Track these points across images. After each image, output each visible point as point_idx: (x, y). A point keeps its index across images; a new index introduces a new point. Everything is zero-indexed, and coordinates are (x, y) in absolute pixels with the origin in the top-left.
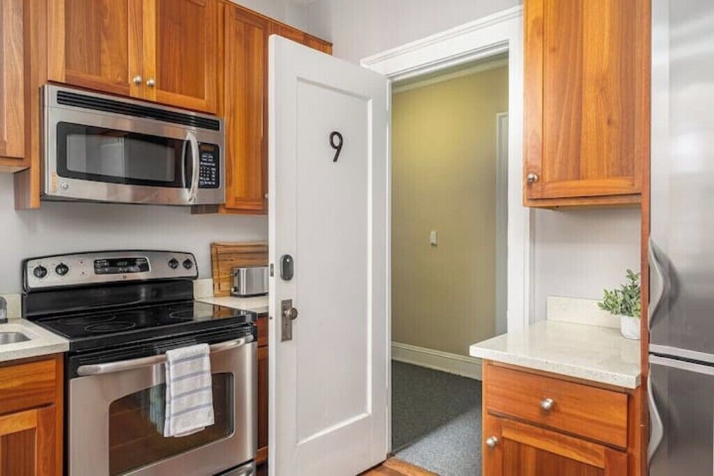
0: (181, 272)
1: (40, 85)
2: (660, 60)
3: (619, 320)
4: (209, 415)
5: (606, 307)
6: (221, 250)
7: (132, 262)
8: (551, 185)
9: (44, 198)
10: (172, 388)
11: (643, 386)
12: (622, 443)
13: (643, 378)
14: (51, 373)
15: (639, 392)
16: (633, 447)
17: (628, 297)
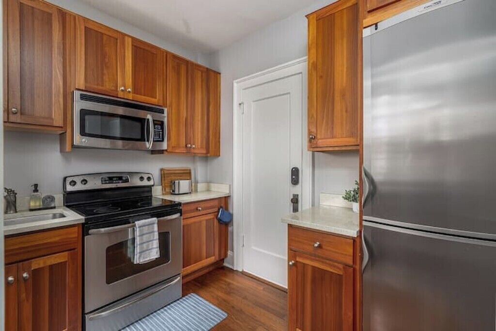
0: (145, 183)
1: (72, 91)
2: (367, 84)
3: (352, 204)
4: (157, 253)
5: (346, 198)
6: (166, 172)
7: (120, 178)
8: (320, 141)
9: (73, 146)
10: (138, 240)
11: (360, 236)
12: (350, 262)
13: (360, 232)
14: (75, 233)
15: (358, 238)
16: (356, 264)
17: (355, 193)
